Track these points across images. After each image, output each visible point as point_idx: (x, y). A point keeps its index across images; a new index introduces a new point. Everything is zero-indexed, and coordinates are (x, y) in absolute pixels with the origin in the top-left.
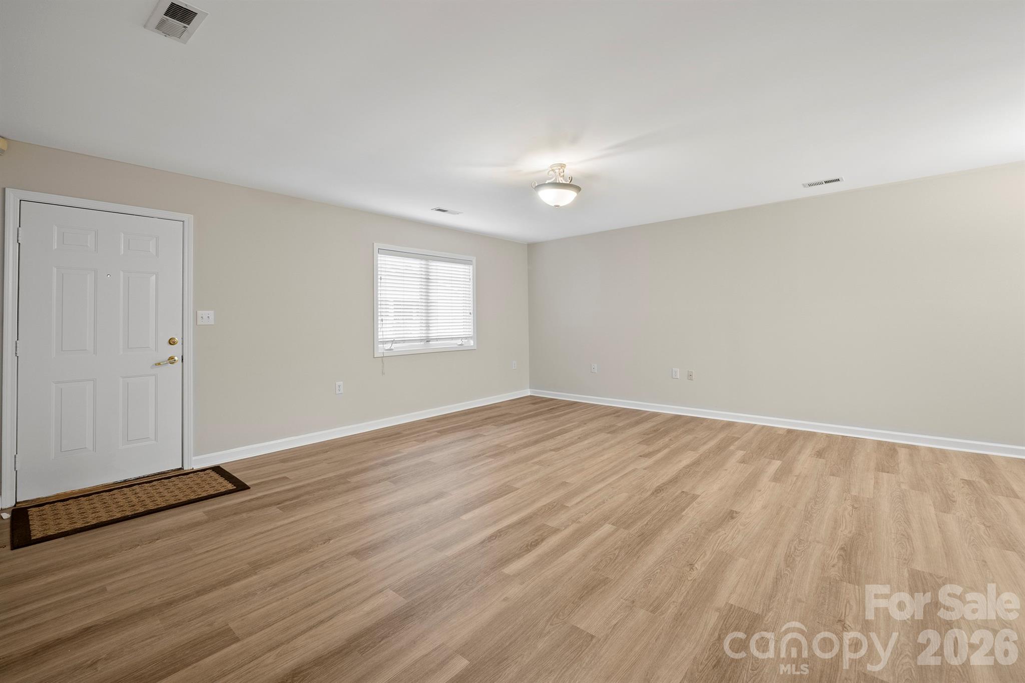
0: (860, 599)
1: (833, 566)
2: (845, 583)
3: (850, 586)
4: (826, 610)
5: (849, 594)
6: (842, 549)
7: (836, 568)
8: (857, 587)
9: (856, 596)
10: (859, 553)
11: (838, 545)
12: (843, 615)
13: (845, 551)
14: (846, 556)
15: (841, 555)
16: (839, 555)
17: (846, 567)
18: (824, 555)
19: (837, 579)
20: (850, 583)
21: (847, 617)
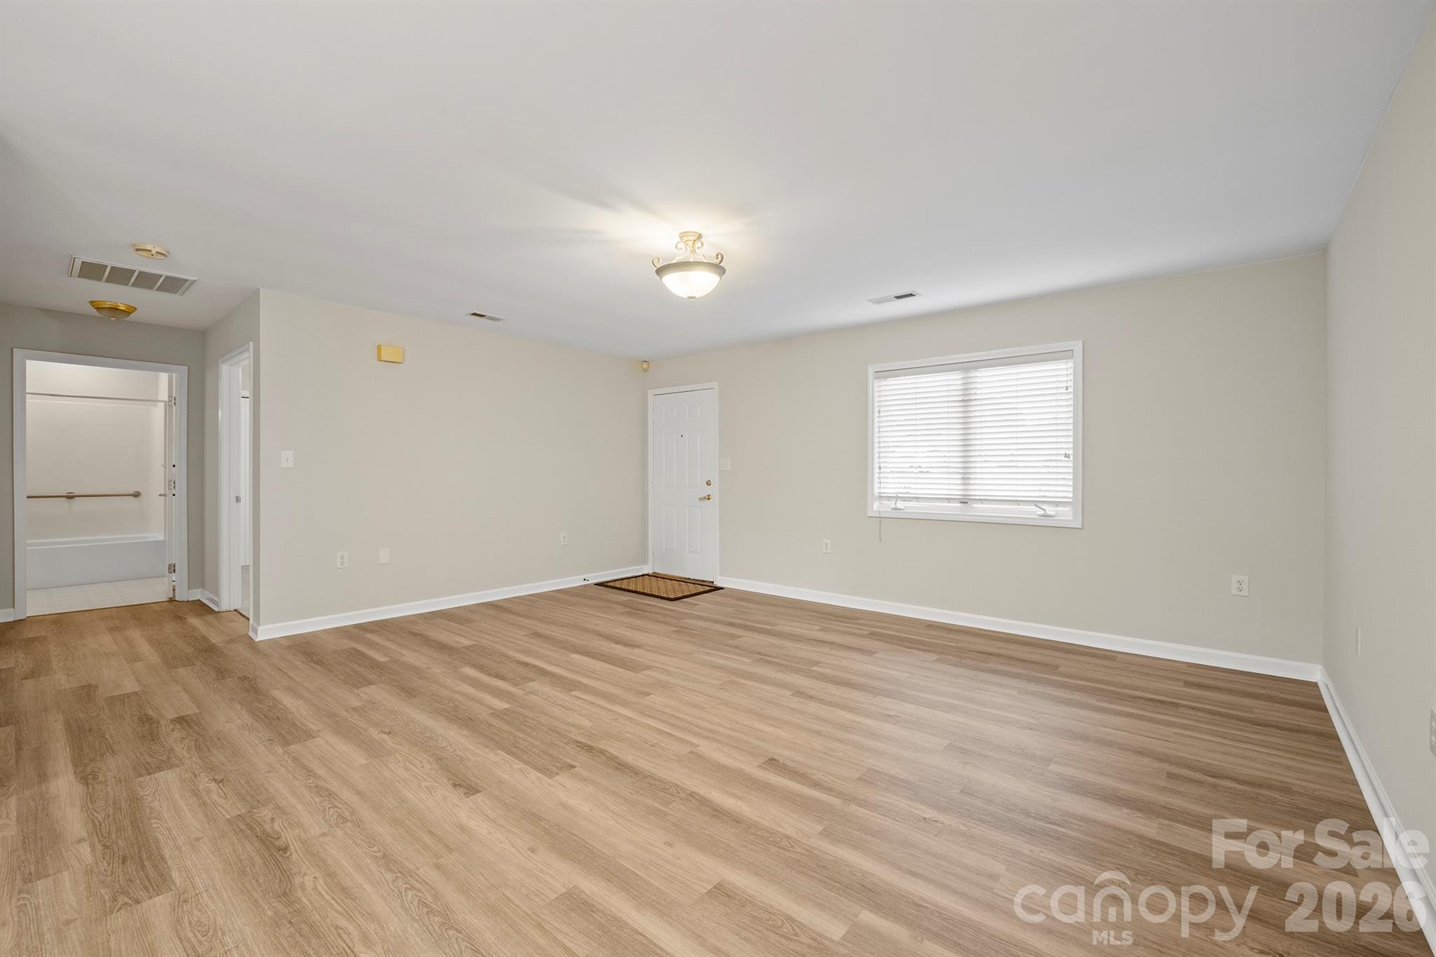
0: (215, 807)
1: (273, 819)
2: (244, 812)
3: (235, 813)
4: (240, 780)
5: (231, 804)
6: (285, 849)
7: (267, 819)
8: (228, 817)
9: (222, 807)
10: (257, 859)
11: (296, 850)
12: (222, 787)
13: (279, 849)
14: (271, 842)
15: (278, 838)
16: (281, 837)
17: (257, 829)
18: (296, 823)
19: (255, 810)
20: (239, 815)
21: (217, 786)
